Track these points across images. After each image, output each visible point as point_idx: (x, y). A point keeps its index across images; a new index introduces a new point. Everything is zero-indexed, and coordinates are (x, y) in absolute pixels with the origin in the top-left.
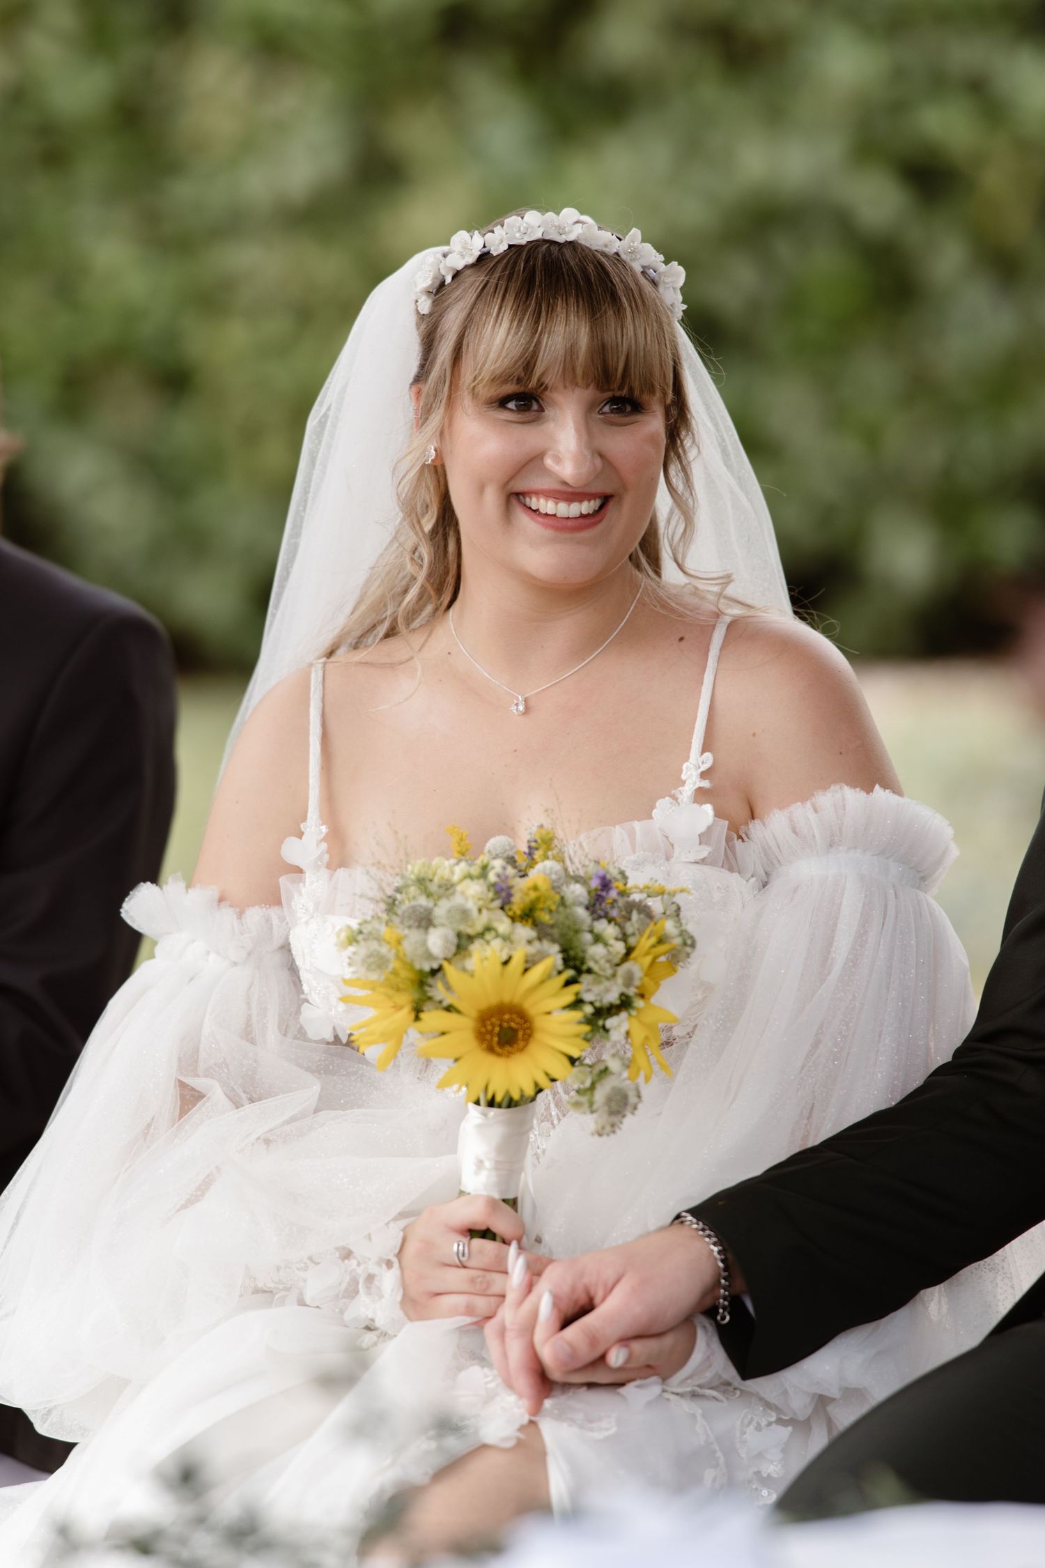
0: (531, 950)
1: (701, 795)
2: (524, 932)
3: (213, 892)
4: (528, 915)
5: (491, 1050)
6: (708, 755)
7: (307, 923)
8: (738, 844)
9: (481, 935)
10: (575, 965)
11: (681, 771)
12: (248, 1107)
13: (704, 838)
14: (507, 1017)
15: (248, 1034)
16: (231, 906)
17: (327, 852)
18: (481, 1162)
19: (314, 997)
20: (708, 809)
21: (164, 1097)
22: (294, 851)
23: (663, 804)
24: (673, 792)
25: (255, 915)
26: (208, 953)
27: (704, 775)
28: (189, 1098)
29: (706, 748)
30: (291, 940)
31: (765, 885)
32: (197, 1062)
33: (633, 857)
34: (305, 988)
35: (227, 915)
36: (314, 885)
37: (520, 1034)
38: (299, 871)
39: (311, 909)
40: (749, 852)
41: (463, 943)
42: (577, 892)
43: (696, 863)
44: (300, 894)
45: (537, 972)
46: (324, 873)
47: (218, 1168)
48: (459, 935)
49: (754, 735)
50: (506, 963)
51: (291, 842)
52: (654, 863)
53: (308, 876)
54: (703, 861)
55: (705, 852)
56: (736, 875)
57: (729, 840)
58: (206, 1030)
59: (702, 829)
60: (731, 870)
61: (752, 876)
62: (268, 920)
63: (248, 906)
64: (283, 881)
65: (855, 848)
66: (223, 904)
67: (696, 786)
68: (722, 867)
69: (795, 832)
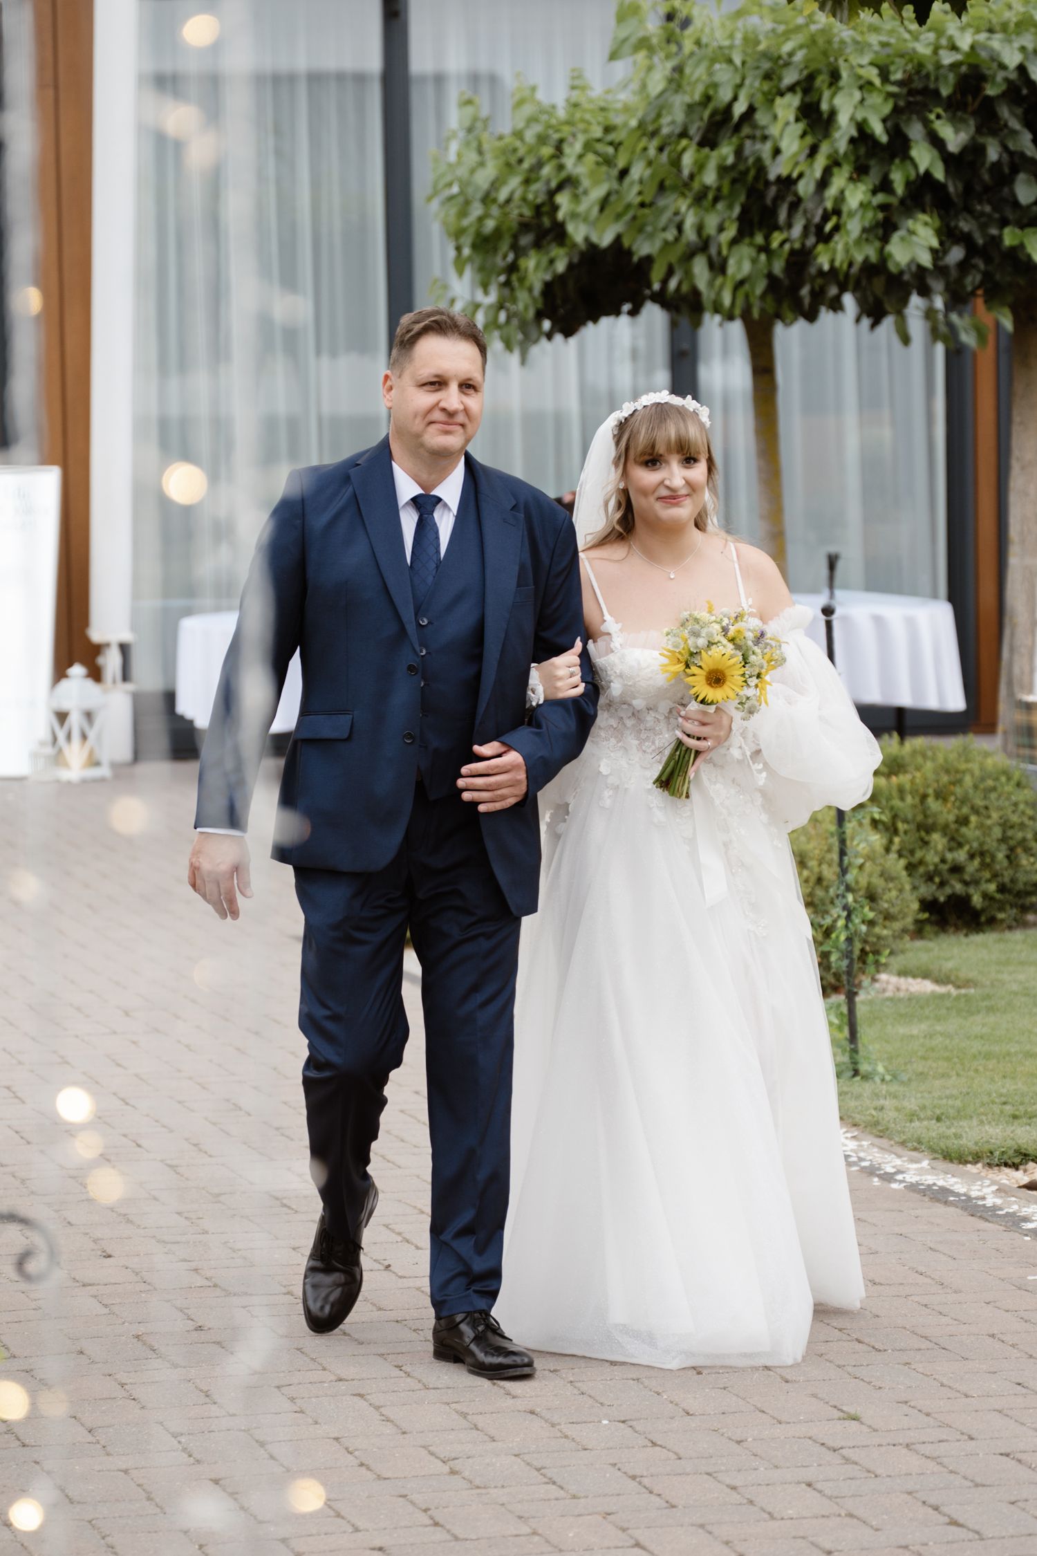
0: (732, 652)
2: (730, 646)
4: (732, 640)
5: (710, 684)
9: (716, 644)
10: (745, 661)
14: (718, 674)
36: (617, 638)
41: (710, 644)
42: (750, 635)
44: (613, 642)
45: (733, 661)
48: (709, 642)
50: (723, 655)
53: (613, 635)
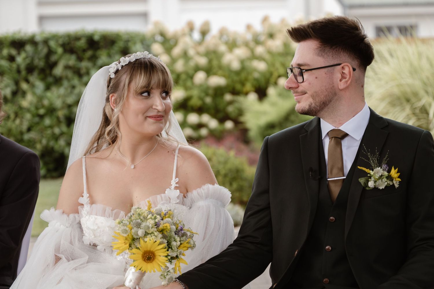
0: (160, 240)
1: (176, 188)
3: (61, 211)
4: (161, 232)
6: (177, 179)
7: (85, 217)
8: (185, 199)
9: (150, 234)
10: (169, 246)
11: (171, 182)
12: (72, 262)
13: (178, 197)
14: (151, 254)
15: (71, 243)
16: (66, 214)
17: (89, 200)
18: (131, 280)
19: (86, 234)
20: (178, 191)
21: (51, 259)
22: (81, 200)
23: (168, 190)
24: (170, 187)
25: (72, 216)
26: (61, 225)
27: (176, 183)
28: (58, 259)
29: (176, 177)
30: (81, 221)
31: (190, 208)
32: (59, 250)
33: (162, 202)
34: (84, 232)
35: (65, 216)
36: (87, 208)
37: (152, 259)
38: (83, 205)
39: (86, 214)
40: (188, 201)
42: (173, 228)
43: (176, 203)
44: (83, 210)
45: (160, 246)
46: (89, 205)
47: (64, 276)
49: (187, 174)
51: (81, 198)
52: (167, 204)
53: (85, 206)
54: (177, 203)
55: (178, 201)
56: (184, 206)
57: (183, 198)
58: (62, 243)
59: (177, 196)
60: (183, 205)
61: (188, 206)
62: (75, 217)
63: (70, 214)
64: (79, 207)
65: (211, 198)
66: (64, 213)
67: (175, 186)
68: (182, 204)
69: (199, 195)
